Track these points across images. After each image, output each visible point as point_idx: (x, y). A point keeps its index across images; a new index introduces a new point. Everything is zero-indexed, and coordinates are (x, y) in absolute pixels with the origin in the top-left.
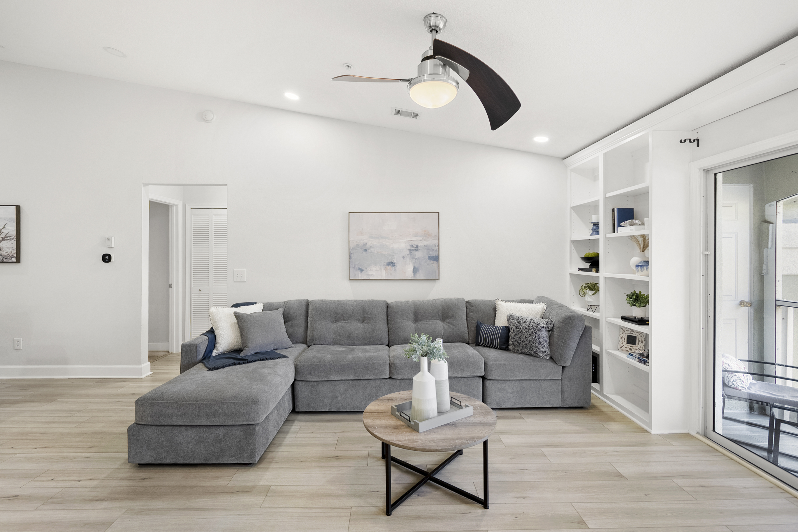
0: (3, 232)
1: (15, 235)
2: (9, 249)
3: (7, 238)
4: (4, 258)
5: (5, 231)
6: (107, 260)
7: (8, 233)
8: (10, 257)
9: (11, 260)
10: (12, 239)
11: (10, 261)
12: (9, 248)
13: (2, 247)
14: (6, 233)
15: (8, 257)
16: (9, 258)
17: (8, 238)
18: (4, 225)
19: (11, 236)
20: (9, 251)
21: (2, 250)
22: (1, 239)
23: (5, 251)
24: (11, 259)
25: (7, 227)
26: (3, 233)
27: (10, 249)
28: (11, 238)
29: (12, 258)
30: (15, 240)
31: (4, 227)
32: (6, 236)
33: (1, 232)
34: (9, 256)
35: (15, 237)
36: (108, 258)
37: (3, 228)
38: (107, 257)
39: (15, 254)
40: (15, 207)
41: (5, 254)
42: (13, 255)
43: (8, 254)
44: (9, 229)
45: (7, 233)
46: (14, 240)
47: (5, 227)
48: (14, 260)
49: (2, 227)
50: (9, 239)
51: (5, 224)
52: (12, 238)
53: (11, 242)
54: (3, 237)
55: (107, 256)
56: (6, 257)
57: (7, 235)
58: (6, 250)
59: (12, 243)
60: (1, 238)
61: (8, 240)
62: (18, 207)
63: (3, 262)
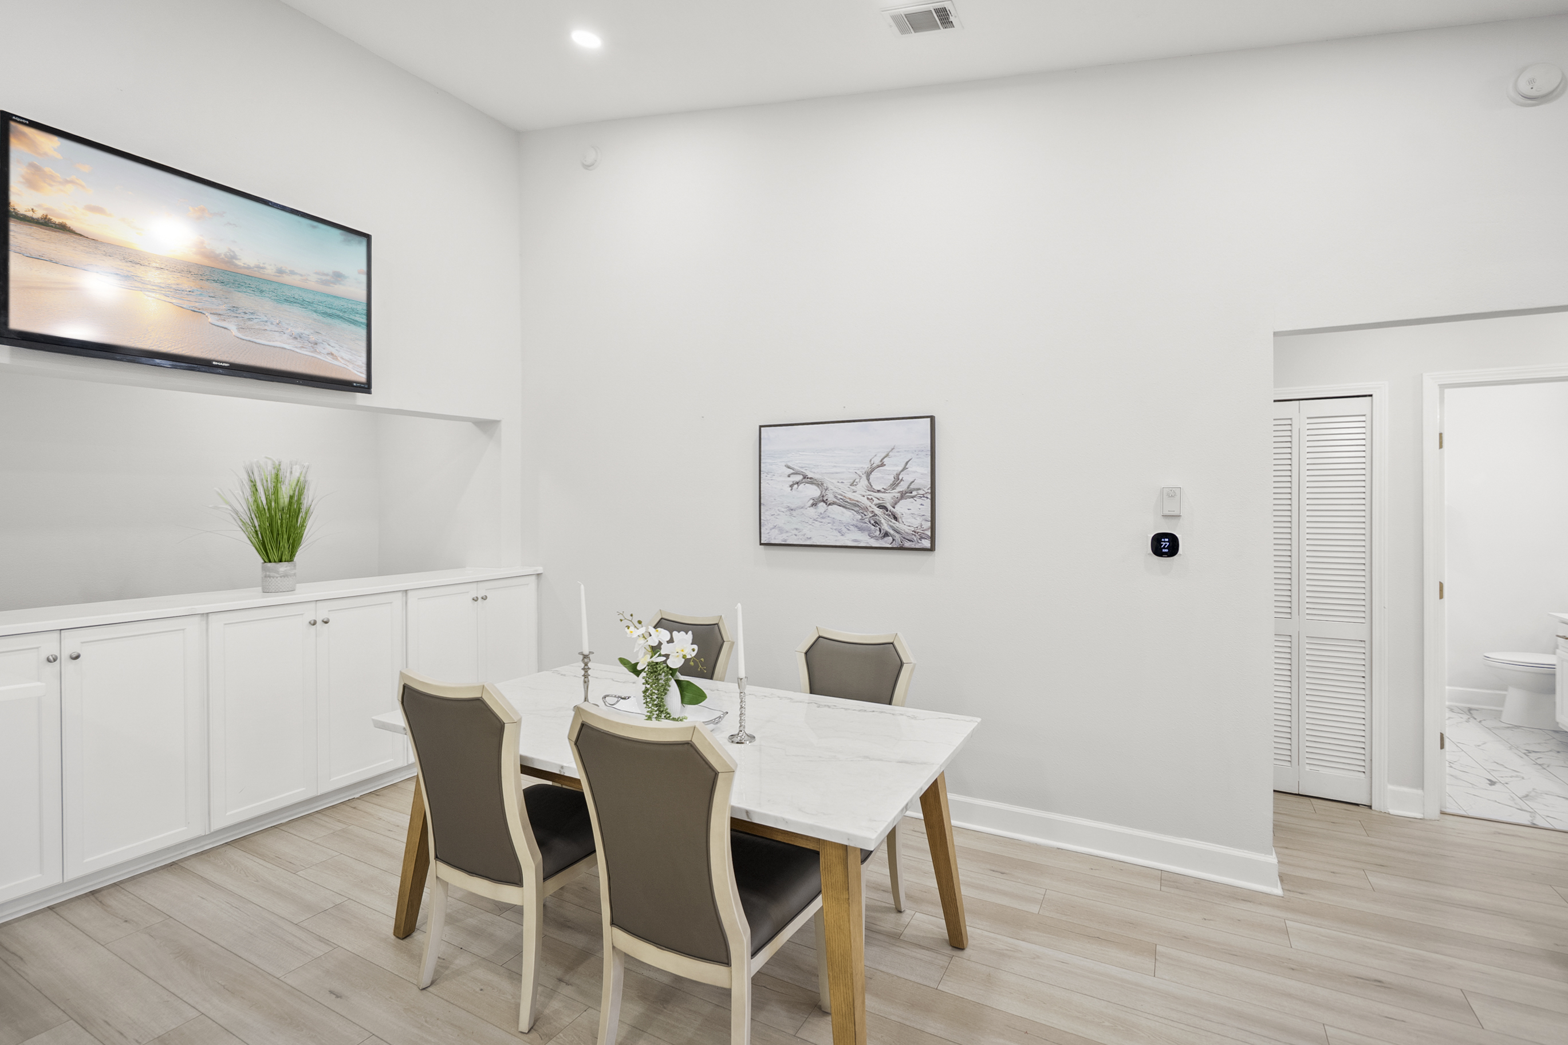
0: (902, 480)
1: (930, 486)
2: (915, 518)
3: (911, 493)
4: (904, 538)
5: (907, 478)
6: (1166, 550)
7: (913, 482)
8: (919, 537)
9: (919, 544)
10: (923, 495)
11: (917, 546)
12: (915, 516)
13: (900, 514)
14: (910, 482)
15: (913, 536)
16: (915, 539)
17: (914, 493)
18: (904, 464)
19: (919, 489)
20: (916, 522)
21: (900, 520)
22: (899, 495)
23: (906, 524)
24: (920, 541)
25: (911, 467)
26: (902, 483)
27: (918, 518)
28: (921, 492)
29: (921, 538)
30: (929, 496)
31: (905, 468)
32: (908, 488)
33: (899, 479)
34: (915, 535)
35: (929, 491)
36: (1168, 544)
37: (902, 471)
38: (1165, 542)
39: (930, 530)
40: (929, 419)
41: (907, 531)
42: (923, 533)
43: (913, 530)
44: (915, 472)
45: (912, 480)
46: (927, 498)
47: (907, 467)
48: (927, 544)
49: (900, 469)
50: (916, 495)
51: (907, 460)
52: (923, 492)
53: (919, 501)
54: (902, 491)
55: (1167, 540)
56: (908, 538)
57: (912, 487)
58: (909, 520)
59: (921, 505)
60: (899, 492)
61: (913, 497)
62: (932, 419)
63: (901, 548)
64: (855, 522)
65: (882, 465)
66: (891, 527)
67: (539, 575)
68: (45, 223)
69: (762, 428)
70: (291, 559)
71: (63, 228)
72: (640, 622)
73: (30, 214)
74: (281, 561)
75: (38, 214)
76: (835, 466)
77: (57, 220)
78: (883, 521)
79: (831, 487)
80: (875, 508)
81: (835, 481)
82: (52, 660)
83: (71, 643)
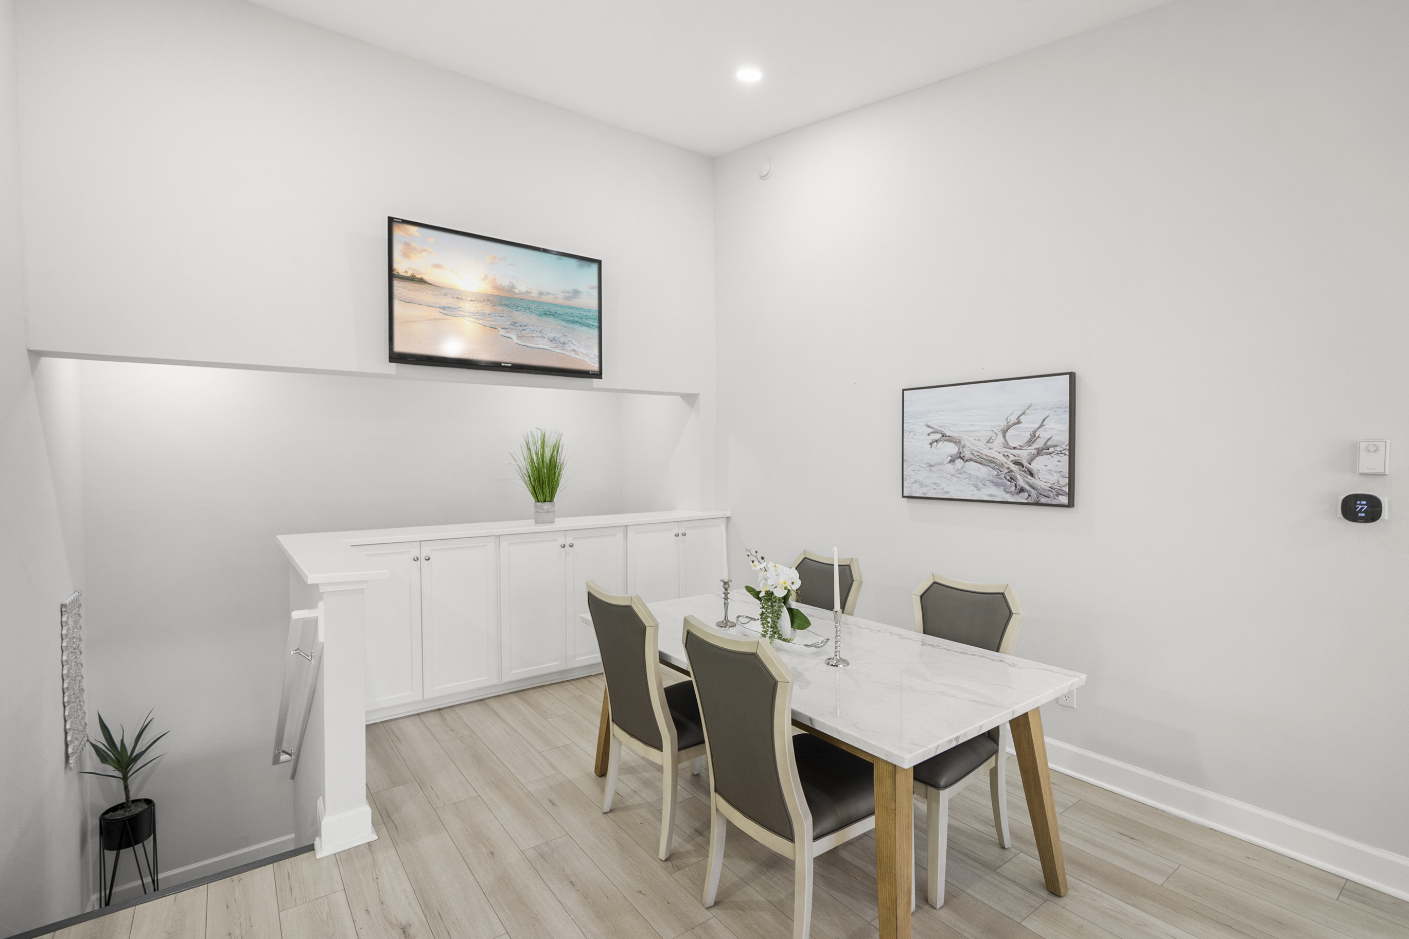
0: (1038, 437)
1: (1068, 443)
2: (1052, 475)
3: (1048, 449)
4: (1040, 494)
5: (1043, 435)
6: (1363, 515)
7: (1050, 438)
8: (1056, 494)
9: (1056, 500)
10: (1061, 451)
11: (1054, 502)
12: (1052, 472)
13: (1036, 470)
14: (1047, 439)
15: (1050, 493)
16: (1052, 495)
17: (1051, 450)
18: (1041, 421)
19: (1057, 446)
20: (1053, 479)
21: (1036, 476)
22: (1036, 451)
23: (1043, 480)
24: (1056, 497)
25: (1048, 424)
26: (1039, 440)
27: (1055, 475)
28: (1059, 449)
29: (1058, 495)
30: (1067, 453)
31: (1041, 425)
32: (1045, 444)
33: (1035, 436)
34: (1052, 492)
35: (1068, 447)
36: (1366, 507)
37: (1039, 428)
38: (1362, 505)
39: (1068, 486)
40: (1068, 376)
41: (1043, 487)
42: (1060, 490)
43: (1050, 486)
44: (1052, 429)
45: (1049, 437)
46: (1065, 454)
47: (1044, 424)
48: (1064, 500)
49: (1038, 426)
50: (1053, 452)
51: (1045, 417)
52: (1061, 449)
53: (1057, 458)
54: (1039, 448)
55: (1365, 502)
56: (1045, 494)
57: (1049, 443)
58: (1046, 477)
59: (1059, 461)
60: (1035, 449)
61: (1050, 454)
62: (1072, 376)
63: (1037, 504)
64: (991, 478)
65: (1019, 422)
66: (1028, 483)
67: (728, 518)
68: (412, 279)
69: (905, 392)
70: (551, 500)
71: (422, 281)
72: (763, 558)
73: (405, 274)
74: (545, 501)
75: (409, 275)
76: (972, 425)
77: (418, 276)
78: (1019, 477)
79: (968, 444)
80: (1011, 464)
81: (972, 439)
82: (416, 559)
83: (426, 551)
